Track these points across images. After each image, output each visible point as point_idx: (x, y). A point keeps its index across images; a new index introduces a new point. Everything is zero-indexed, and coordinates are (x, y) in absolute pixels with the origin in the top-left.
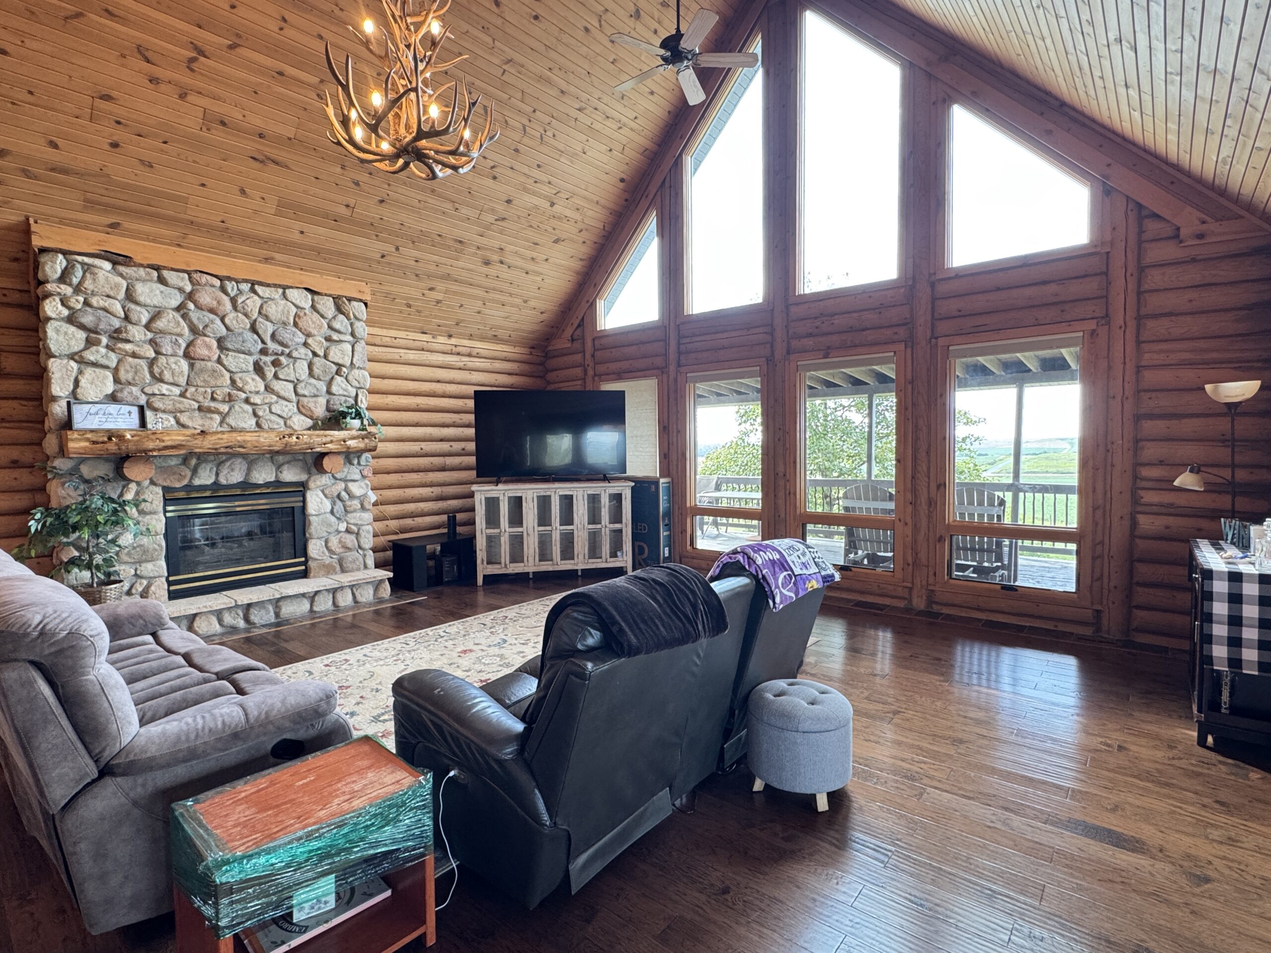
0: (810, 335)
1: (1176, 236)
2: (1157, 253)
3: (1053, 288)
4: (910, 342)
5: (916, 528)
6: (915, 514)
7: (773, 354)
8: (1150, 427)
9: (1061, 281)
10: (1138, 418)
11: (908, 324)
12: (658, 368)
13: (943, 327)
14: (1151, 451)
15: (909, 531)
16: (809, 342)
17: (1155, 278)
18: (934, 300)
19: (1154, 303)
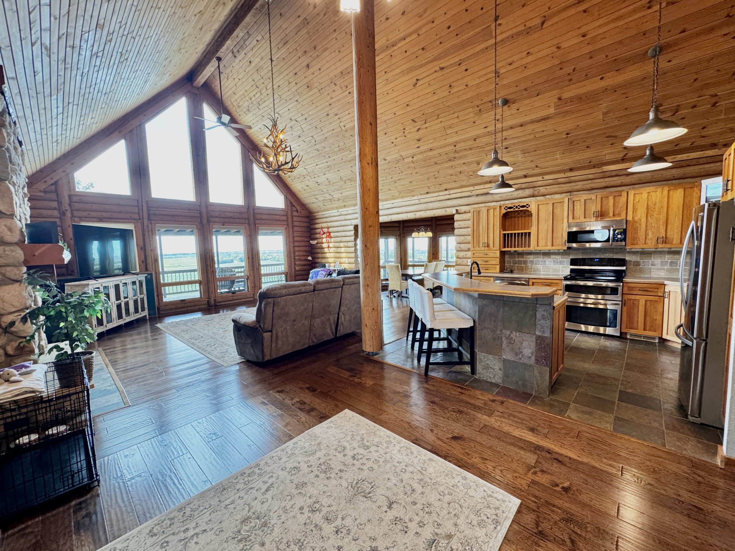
0: (216, 217)
1: (297, 211)
2: (295, 214)
3: (279, 217)
4: (249, 224)
5: (254, 276)
6: (254, 273)
7: (201, 221)
8: (296, 249)
9: (280, 215)
10: (294, 247)
11: (248, 219)
12: (134, 219)
13: (257, 222)
14: (297, 254)
15: (252, 277)
16: (217, 219)
17: (295, 219)
18: (254, 214)
19: (296, 224)
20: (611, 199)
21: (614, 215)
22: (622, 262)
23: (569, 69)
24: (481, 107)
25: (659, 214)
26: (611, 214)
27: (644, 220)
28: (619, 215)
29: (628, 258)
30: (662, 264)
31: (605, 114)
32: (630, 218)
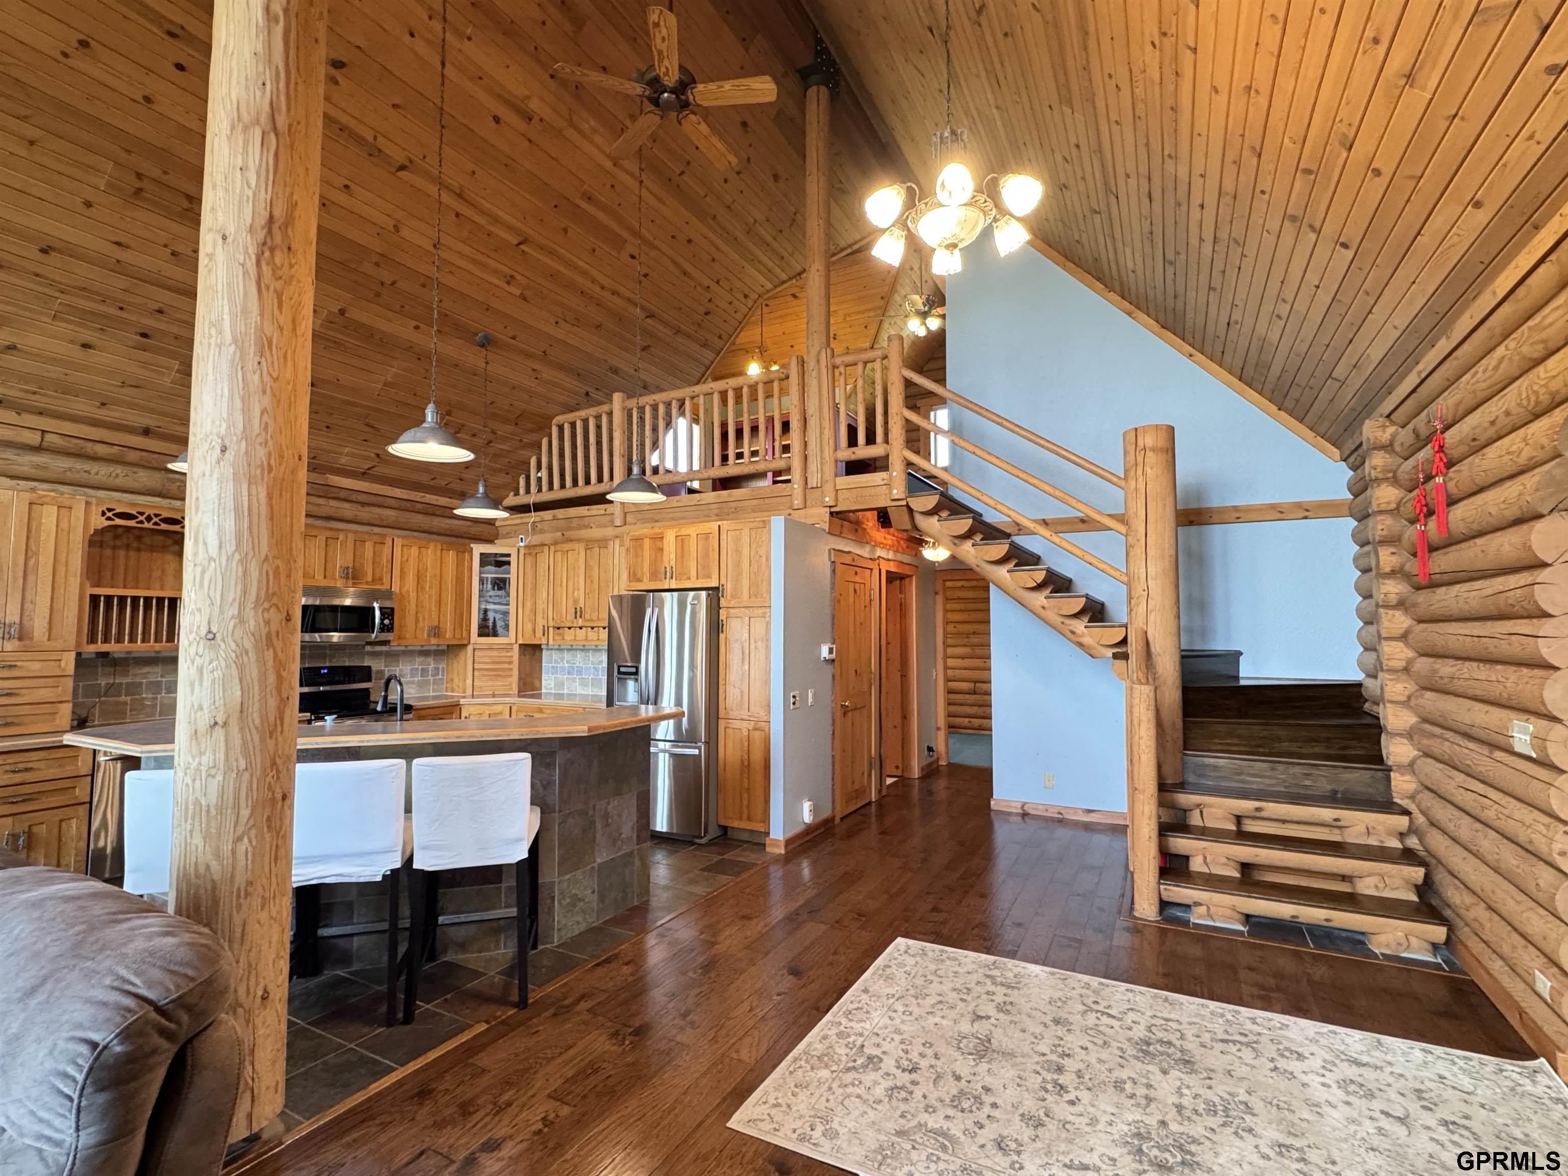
20: (369, 545)
21: (373, 580)
22: (366, 674)
23: (386, 276)
24: (145, 184)
25: (430, 587)
26: (370, 579)
27: (413, 595)
28: (381, 579)
29: (376, 665)
30: (413, 673)
31: (386, 384)
32: (395, 588)
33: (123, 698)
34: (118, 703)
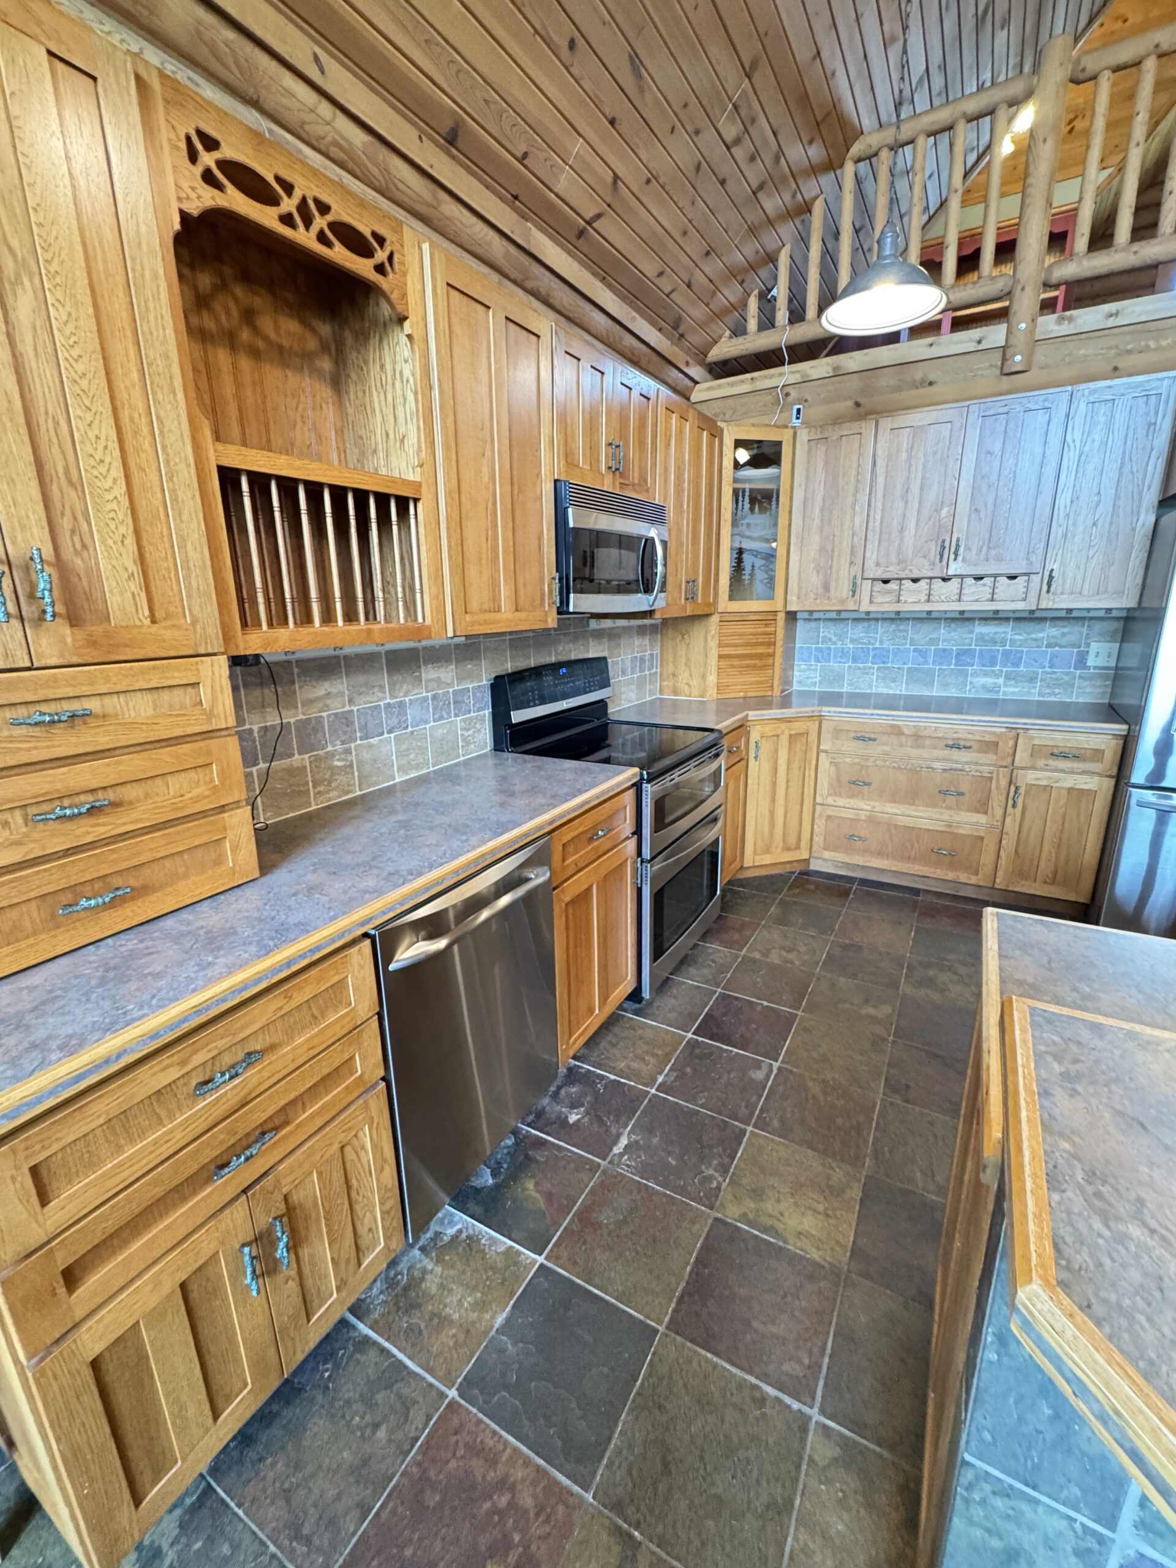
21: (639, 481)
22: (603, 671)
26: (636, 477)
28: (645, 478)
33: (297, 759)
34: (291, 771)
